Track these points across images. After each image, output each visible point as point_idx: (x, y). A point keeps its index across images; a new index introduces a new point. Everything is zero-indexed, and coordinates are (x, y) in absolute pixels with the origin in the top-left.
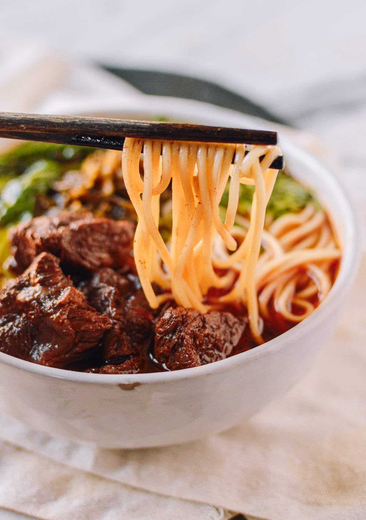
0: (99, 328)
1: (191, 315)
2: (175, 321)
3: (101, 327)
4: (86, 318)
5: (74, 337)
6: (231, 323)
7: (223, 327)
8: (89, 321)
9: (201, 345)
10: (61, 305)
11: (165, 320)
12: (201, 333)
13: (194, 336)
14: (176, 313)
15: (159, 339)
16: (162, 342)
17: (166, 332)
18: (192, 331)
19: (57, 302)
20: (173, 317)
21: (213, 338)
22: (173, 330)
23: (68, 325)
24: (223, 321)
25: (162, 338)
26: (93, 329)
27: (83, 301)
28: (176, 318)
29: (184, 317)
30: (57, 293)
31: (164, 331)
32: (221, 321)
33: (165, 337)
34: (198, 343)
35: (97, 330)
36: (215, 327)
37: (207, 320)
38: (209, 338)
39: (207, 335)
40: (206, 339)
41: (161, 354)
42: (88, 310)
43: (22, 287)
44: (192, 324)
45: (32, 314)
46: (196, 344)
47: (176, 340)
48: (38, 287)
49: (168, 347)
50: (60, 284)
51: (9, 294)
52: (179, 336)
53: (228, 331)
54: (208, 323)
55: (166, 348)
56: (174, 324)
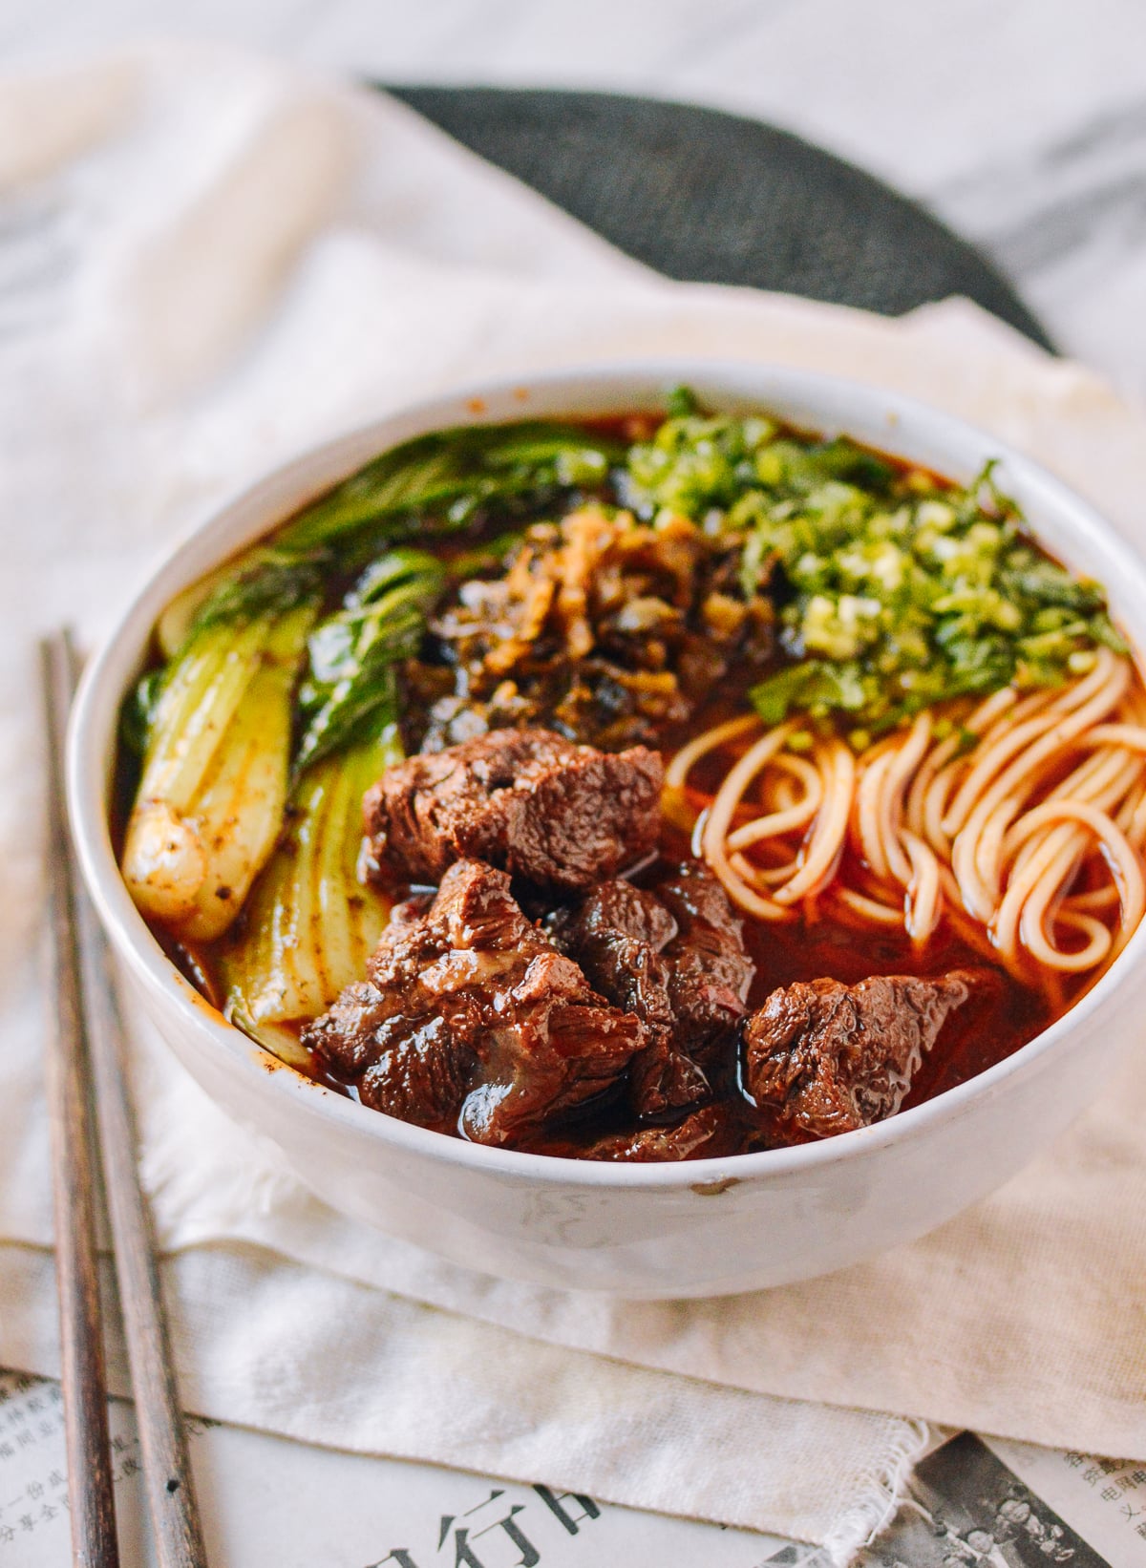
0: (621, 1049)
1: (827, 1004)
2: (793, 1023)
3: (626, 1046)
4: (591, 1027)
5: (566, 1070)
6: (917, 1001)
7: (902, 1012)
8: (597, 1033)
9: (857, 1069)
10: (532, 1002)
11: (771, 1022)
12: (854, 1043)
13: (841, 1054)
14: (793, 1002)
15: (758, 1063)
16: (766, 1069)
17: (776, 1049)
18: (834, 1041)
19: (521, 993)
20: (789, 1013)
21: (883, 1048)
22: (791, 1044)
23: (551, 1046)
24: (900, 1000)
25: (765, 1061)
26: (608, 1052)
27: (580, 984)
28: (795, 1015)
29: (814, 1008)
30: (520, 968)
31: (771, 1046)
32: (895, 1001)
33: (771, 1059)
34: (850, 1067)
35: (617, 1055)
36: (883, 1019)
37: (864, 1008)
38: (872, 1051)
39: (869, 1046)
40: (867, 1053)
41: (765, 1096)
42: (592, 1004)
43: (427, 952)
44: (834, 1026)
45: (462, 1021)
46: (846, 1069)
47: (799, 1065)
48: (471, 956)
49: (783, 1083)
50: (521, 947)
51: (398, 971)
52: (806, 1057)
53: (913, 1022)
54: (868, 1014)
55: (777, 1084)
56: (790, 1029)
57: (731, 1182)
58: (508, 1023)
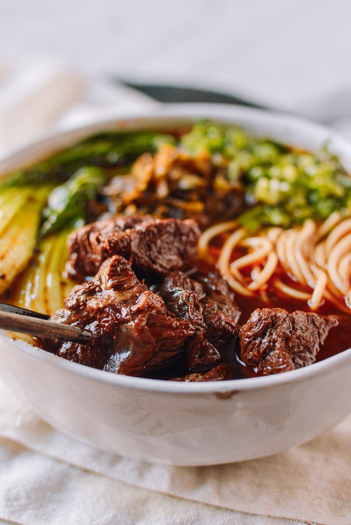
0: (182, 334)
1: (280, 316)
2: (264, 323)
3: (184, 333)
4: (167, 324)
5: (155, 345)
6: (317, 324)
7: (311, 327)
8: (170, 327)
9: (293, 347)
10: (139, 311)
11: (254, 323)
12: (292, 335)
13: (287, 339)
14: (264, 314)
15: (246, 344)
16: (250, 347)
17: (255, 336)
18: (284, 333)
19: (134, 308)
20: (263, 319)
21: (304, 340)
22: (262, 334)
23: (148, 332)
24: (310, 322)
25: (250, 342)
26: (175, 336)
27: (162, 306)
28: (265, 319)
29: (274, 318)
30: (134, 298)
31: (253, 335)
32: (308, 322)
33: (253, 342)
34: (290, 346)
35: (180, 337)
36: (304, 328)
37: (296, 321)
38: (300, 340)
39: (298, 337)
40: (297, 341)
41: (249, 360)
42: (168, 315)
43: (91, 293)
44: (283, 326)
45: (106, 322)
46: (289, 346)
47: (267, 343)
48: (112, 292)
49: (258, 352)
50: (135, 289)
51: (78, 300)
52: (270, 339)
53: (316, 333)
54: (297, 324)
55: (256, 353)
56: (263, 326)
57: (235, 392)
58: (128, 321)
